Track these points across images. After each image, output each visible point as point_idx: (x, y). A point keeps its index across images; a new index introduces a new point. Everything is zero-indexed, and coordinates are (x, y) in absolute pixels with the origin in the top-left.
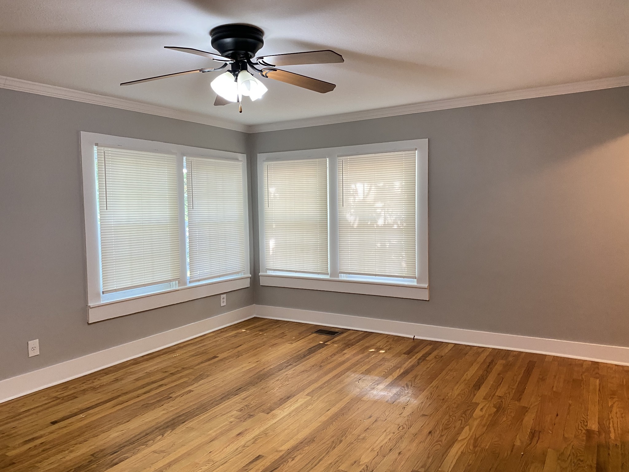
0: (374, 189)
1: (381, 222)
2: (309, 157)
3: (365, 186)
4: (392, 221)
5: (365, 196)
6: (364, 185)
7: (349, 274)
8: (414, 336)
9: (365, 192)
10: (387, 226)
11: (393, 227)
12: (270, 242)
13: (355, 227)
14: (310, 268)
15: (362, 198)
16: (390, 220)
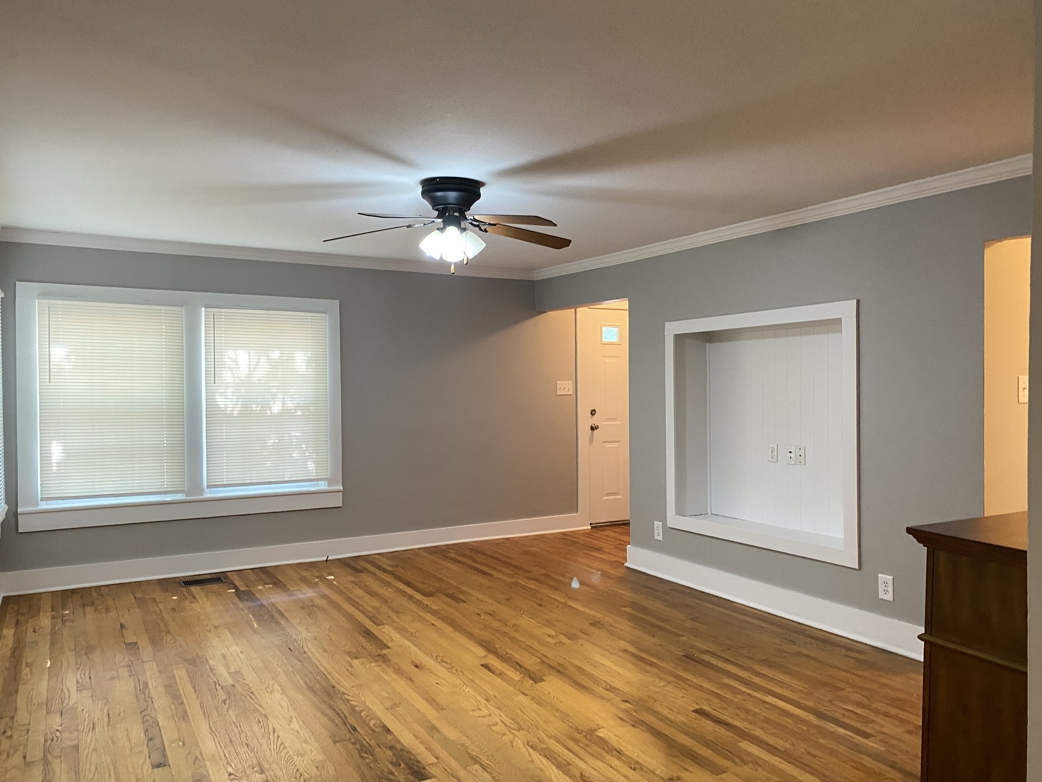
0: (264, 360)
1: (276, 408)
2: (146, 302)
3: (251, 354)
4: (295, 405)
5: (251, 369)
6: (249, 353)
7: (225, 487)
8: (328, 557)
9: (251, 363)
10: (285, 413)
11: (295, 414)
12: (52, 448)
13: (235, 415)
14: (149, 486)
15: (248, 373)
16: (290, 405)
